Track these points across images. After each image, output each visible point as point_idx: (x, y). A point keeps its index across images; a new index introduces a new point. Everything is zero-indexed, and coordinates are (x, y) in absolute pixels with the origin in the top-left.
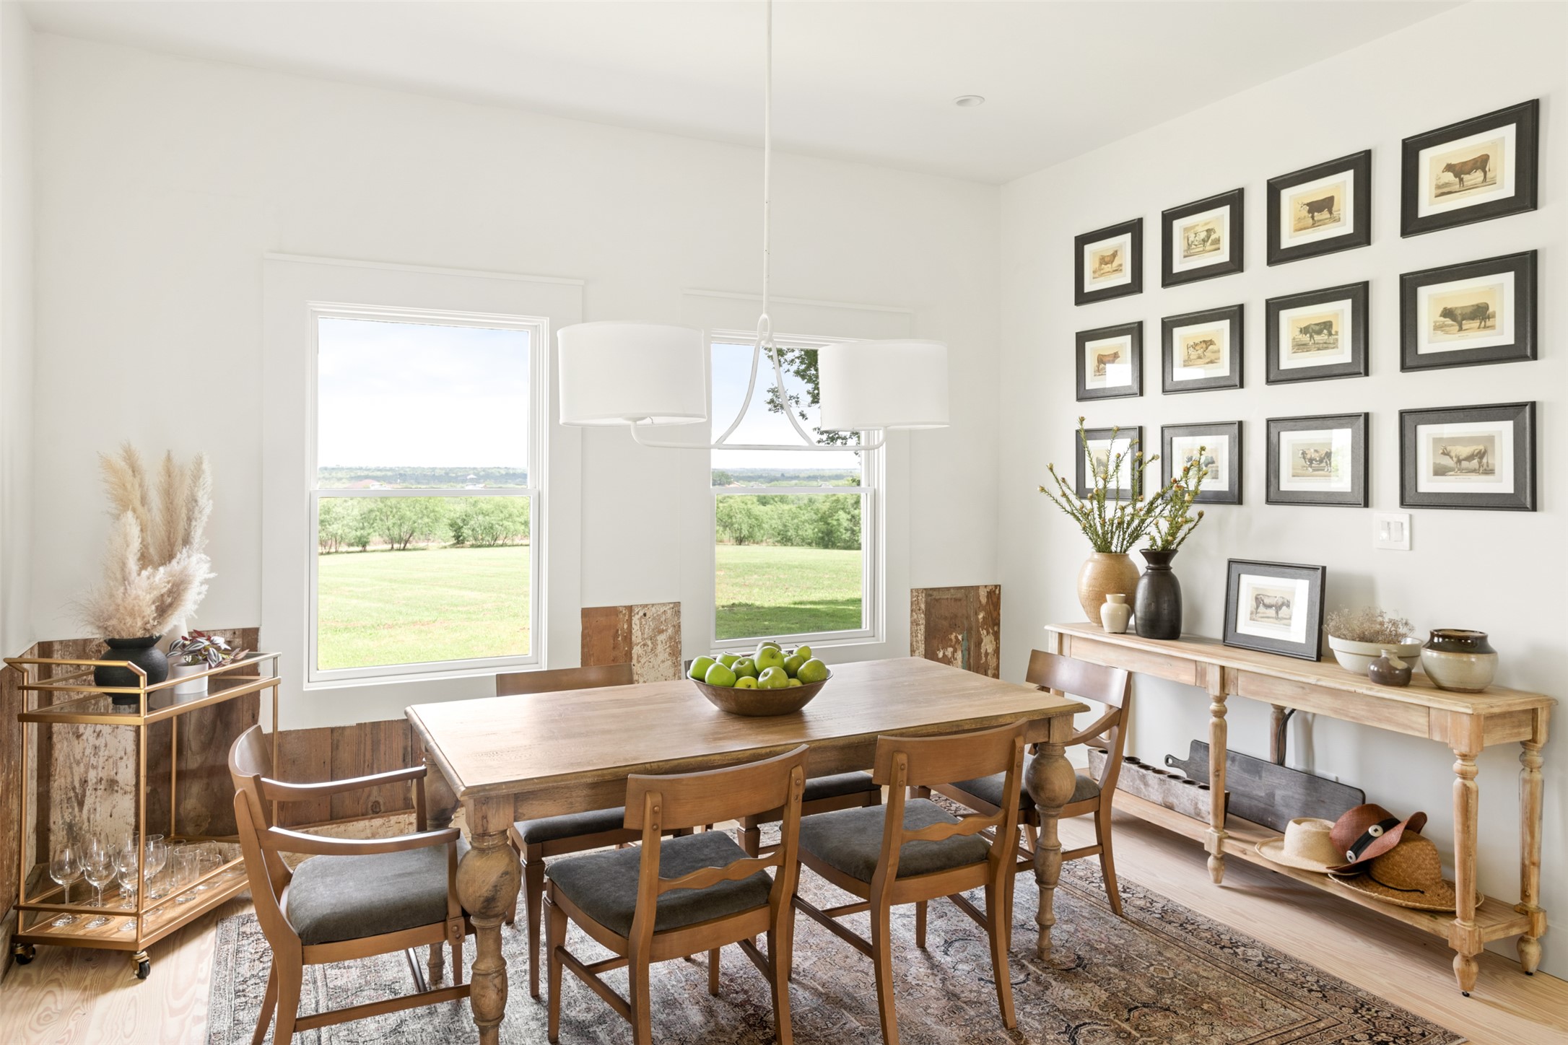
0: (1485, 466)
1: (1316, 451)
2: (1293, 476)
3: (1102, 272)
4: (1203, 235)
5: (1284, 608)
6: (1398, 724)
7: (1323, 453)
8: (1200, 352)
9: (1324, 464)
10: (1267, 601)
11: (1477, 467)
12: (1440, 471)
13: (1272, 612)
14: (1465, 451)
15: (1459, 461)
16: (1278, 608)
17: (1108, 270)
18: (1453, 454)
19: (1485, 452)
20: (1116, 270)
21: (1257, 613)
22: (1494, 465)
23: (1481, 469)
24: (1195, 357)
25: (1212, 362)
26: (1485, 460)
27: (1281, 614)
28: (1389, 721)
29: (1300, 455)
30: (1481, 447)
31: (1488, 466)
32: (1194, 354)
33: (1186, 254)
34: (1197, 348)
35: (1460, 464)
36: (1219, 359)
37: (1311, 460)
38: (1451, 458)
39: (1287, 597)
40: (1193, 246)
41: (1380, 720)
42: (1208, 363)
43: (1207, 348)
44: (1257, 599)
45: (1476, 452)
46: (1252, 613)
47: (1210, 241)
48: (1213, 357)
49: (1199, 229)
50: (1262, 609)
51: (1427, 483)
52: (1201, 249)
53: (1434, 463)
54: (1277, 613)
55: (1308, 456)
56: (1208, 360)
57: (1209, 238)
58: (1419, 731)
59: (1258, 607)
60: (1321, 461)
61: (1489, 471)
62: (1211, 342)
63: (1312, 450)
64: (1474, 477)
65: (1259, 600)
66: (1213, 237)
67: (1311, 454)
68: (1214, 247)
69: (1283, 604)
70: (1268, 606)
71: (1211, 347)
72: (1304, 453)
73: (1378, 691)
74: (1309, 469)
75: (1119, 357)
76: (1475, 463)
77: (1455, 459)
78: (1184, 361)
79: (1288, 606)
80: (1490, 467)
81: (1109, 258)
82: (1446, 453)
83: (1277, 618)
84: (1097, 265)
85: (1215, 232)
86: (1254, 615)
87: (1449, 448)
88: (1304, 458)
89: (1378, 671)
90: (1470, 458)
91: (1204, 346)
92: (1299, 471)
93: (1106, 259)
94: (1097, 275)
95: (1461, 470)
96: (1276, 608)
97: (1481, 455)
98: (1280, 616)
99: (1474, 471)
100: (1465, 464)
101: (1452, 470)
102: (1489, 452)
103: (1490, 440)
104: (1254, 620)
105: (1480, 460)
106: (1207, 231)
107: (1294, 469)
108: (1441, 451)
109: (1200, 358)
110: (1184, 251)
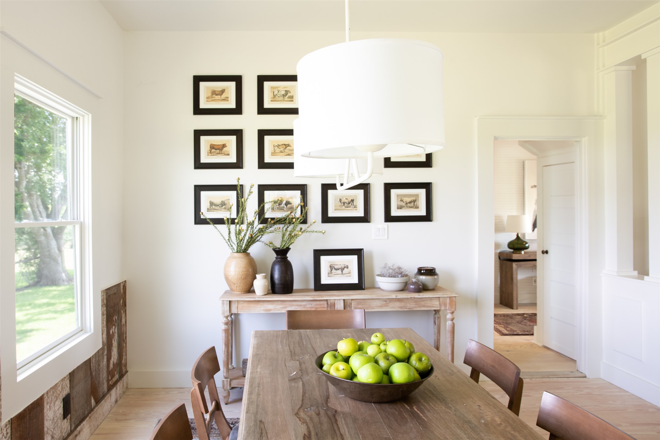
0: (416, 205)
1: (347, 199)
2: (335, 210)
3: (213, 99)
4: (283, 92)
5: (346, 269)
6: (428, 307)
7: (350, 200)
8: (282, 149)
9: (350, 205)
10: (336, 267)
11: (413, 206)
12: (400, 207)
13: (339, 272)
14: (408, 200)
15: (407, 204)
16: (342, 269)
17: (218, 99)
18: (404, 201)
19: (416, 200)
20: (224, 100)
21: (331, 273)
22: (419, 205)
23: (414, 206)
24: (279, 151)
25: (289, 155)
26: (415, 203)
27: (344, 272)
28: (424, 306)
29: (339, 201)
30: (414, 198)
31: (417, 205)
32: (278, 150)
33: (272, 99)
34: (280, 147)
35: (407, 205)
36: (293, 154)
37: (344, 203)
38: (404, 202)
39: (347, 264)
40: (277, 97)
41: (420, 307)
42: (286, 155)
43: (286, 148)
44: (330, 266)
45: (413, 200)
46: (329, 274)
47: (287, 96)
48: (290, 152)
49: (280, 89)
50: (334, 271)
51: (394, 212)
52: (282, 99)
53: (397, 205)
54: (342, 271)
55: (343, 201)
56: (286, 154)
57: (286, 95)
58: (436, 307)
59: (331, 270)
60: (349, 203)
61: (417, 207)
62: (289, 145)
63: (345, 199)
64: (412, 209)
65: (332, 267)
66: (289, 95)
67: (344, 200)
68: (289, 99)
69: (345, 267)
70: (336, 269)
71: (288, 148)
72: (340, 200)
73: (423, 295)
74: (343, 207)
75: (226, 147)
76: (412, 204)
77: (405, 203)
78: (272, 153)
79: (347, 268)
80: (418, 206)
81: (218, 93)
82: (402, 201)
83: (342, 274)
84: (210, 95)
85: (290, 93)
86: (330, 274)
87: (403, 199)
88: (341, 202)
89: (414, 288)
90: (410, 202)
91: (284, 147)
92: (338, 208)
93: (216, 93)
94: (209, 100)
95: (407, 207)
96: (341, 269)
97: (414, 201)
98: (343, 273)
99: (412, 207)
100: (409, 205)
101: (404, 207)
102: (417, 200)
103: (417, 195)
104: (330, 276)
105: (413, 204)
106: (286, 91)
107: (335, 207)
108: (400, 200)
109: (281, 152)
110: (271, 98)
